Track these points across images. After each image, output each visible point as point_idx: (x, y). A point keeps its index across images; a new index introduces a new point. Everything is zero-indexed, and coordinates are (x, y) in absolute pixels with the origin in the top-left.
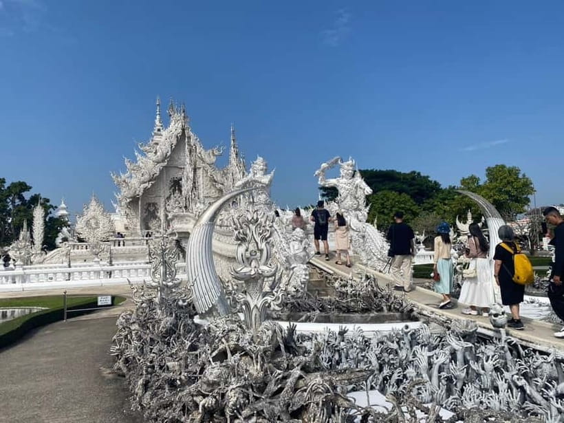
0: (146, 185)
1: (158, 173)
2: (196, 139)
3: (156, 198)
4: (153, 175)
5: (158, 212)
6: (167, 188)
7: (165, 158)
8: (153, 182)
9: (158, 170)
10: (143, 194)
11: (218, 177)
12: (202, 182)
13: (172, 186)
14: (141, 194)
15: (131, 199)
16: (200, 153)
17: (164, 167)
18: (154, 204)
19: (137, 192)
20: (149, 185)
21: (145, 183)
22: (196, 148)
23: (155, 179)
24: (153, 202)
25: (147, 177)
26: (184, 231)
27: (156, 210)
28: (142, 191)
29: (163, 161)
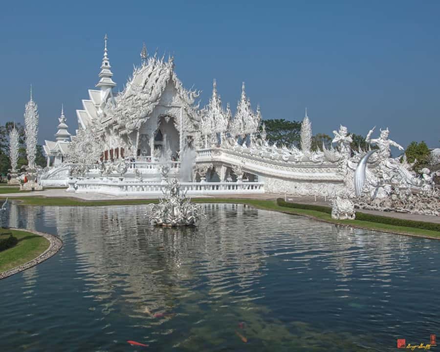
0: (143, 120)
1: (152, 110)
2: (180, 84)
3: (149, 131)
4: (148, 112)
5: (149, 142)
6: (156, 123)
7: (157, 99)
8: (148, 118)
9: (152, 108)
10: (141, 127)
11: (195, 116)
12: (181, 119)
13: (159, 121)
14: (139, 127)
15: (132, 131)
16: (183, 96)
17: (156, 106)
18: (146, 135)
19: (137, 125)
20: (145, 120)
21: (143, 118)
22: (180, 91)
23: (149, 116)
24: (145, 133)
25: (144, 113)
26: (219, 160)
27: (148, 140)
28: (140, 125)
29: (156, 101)
